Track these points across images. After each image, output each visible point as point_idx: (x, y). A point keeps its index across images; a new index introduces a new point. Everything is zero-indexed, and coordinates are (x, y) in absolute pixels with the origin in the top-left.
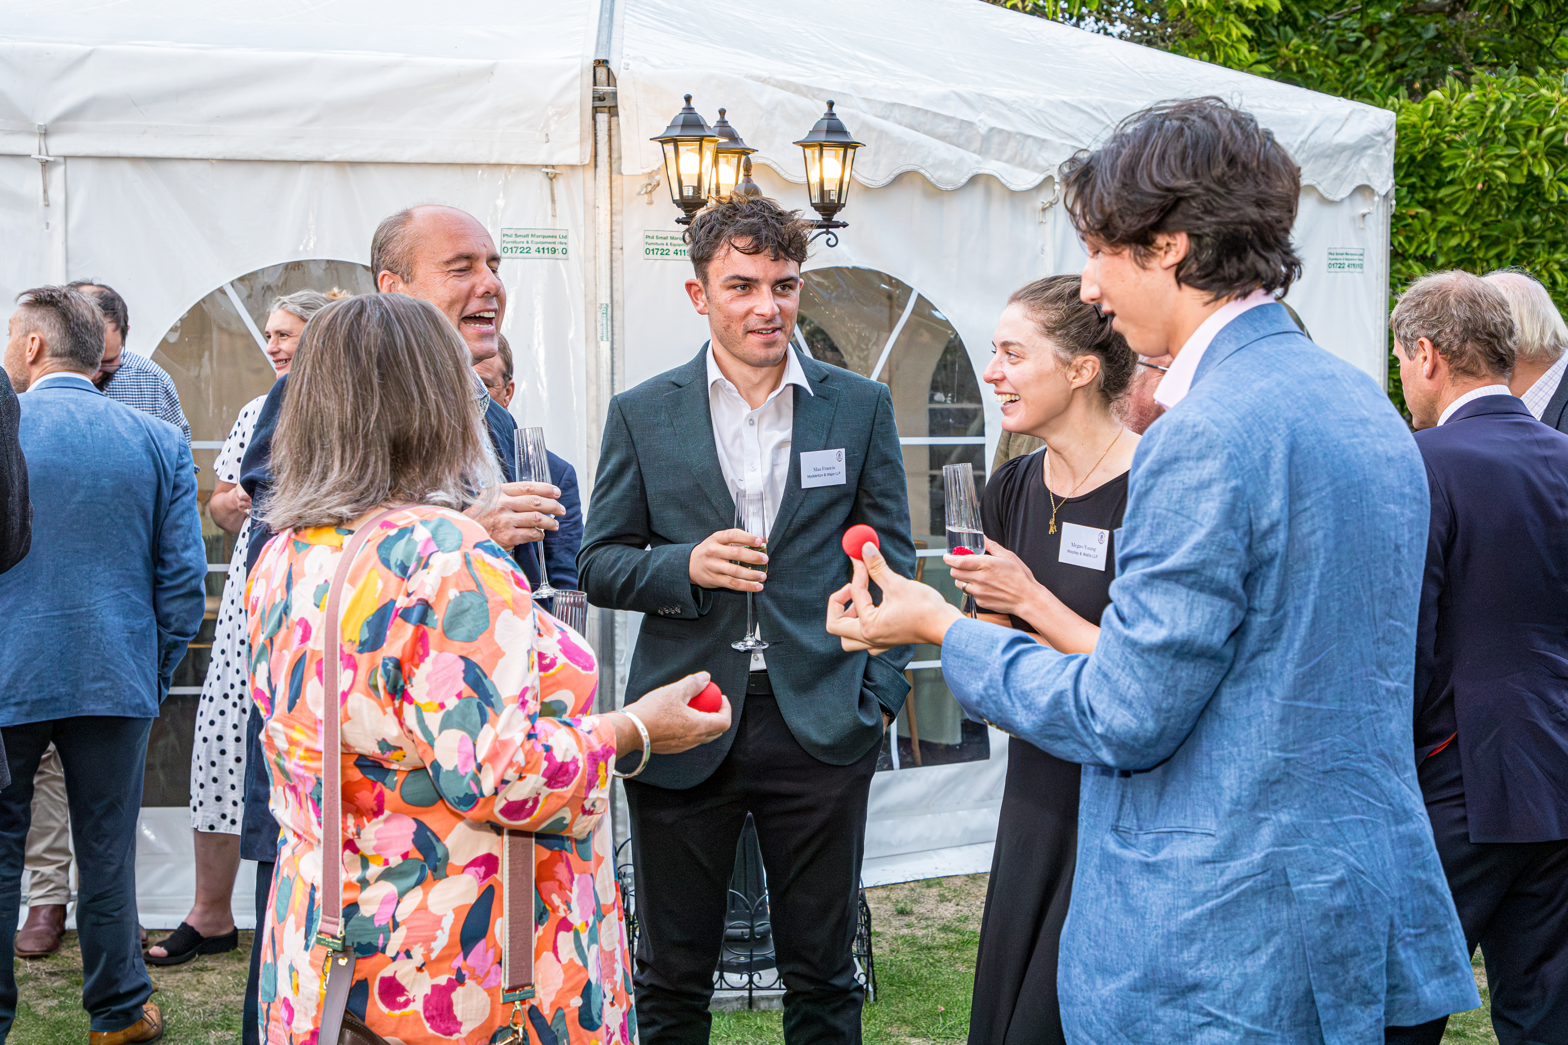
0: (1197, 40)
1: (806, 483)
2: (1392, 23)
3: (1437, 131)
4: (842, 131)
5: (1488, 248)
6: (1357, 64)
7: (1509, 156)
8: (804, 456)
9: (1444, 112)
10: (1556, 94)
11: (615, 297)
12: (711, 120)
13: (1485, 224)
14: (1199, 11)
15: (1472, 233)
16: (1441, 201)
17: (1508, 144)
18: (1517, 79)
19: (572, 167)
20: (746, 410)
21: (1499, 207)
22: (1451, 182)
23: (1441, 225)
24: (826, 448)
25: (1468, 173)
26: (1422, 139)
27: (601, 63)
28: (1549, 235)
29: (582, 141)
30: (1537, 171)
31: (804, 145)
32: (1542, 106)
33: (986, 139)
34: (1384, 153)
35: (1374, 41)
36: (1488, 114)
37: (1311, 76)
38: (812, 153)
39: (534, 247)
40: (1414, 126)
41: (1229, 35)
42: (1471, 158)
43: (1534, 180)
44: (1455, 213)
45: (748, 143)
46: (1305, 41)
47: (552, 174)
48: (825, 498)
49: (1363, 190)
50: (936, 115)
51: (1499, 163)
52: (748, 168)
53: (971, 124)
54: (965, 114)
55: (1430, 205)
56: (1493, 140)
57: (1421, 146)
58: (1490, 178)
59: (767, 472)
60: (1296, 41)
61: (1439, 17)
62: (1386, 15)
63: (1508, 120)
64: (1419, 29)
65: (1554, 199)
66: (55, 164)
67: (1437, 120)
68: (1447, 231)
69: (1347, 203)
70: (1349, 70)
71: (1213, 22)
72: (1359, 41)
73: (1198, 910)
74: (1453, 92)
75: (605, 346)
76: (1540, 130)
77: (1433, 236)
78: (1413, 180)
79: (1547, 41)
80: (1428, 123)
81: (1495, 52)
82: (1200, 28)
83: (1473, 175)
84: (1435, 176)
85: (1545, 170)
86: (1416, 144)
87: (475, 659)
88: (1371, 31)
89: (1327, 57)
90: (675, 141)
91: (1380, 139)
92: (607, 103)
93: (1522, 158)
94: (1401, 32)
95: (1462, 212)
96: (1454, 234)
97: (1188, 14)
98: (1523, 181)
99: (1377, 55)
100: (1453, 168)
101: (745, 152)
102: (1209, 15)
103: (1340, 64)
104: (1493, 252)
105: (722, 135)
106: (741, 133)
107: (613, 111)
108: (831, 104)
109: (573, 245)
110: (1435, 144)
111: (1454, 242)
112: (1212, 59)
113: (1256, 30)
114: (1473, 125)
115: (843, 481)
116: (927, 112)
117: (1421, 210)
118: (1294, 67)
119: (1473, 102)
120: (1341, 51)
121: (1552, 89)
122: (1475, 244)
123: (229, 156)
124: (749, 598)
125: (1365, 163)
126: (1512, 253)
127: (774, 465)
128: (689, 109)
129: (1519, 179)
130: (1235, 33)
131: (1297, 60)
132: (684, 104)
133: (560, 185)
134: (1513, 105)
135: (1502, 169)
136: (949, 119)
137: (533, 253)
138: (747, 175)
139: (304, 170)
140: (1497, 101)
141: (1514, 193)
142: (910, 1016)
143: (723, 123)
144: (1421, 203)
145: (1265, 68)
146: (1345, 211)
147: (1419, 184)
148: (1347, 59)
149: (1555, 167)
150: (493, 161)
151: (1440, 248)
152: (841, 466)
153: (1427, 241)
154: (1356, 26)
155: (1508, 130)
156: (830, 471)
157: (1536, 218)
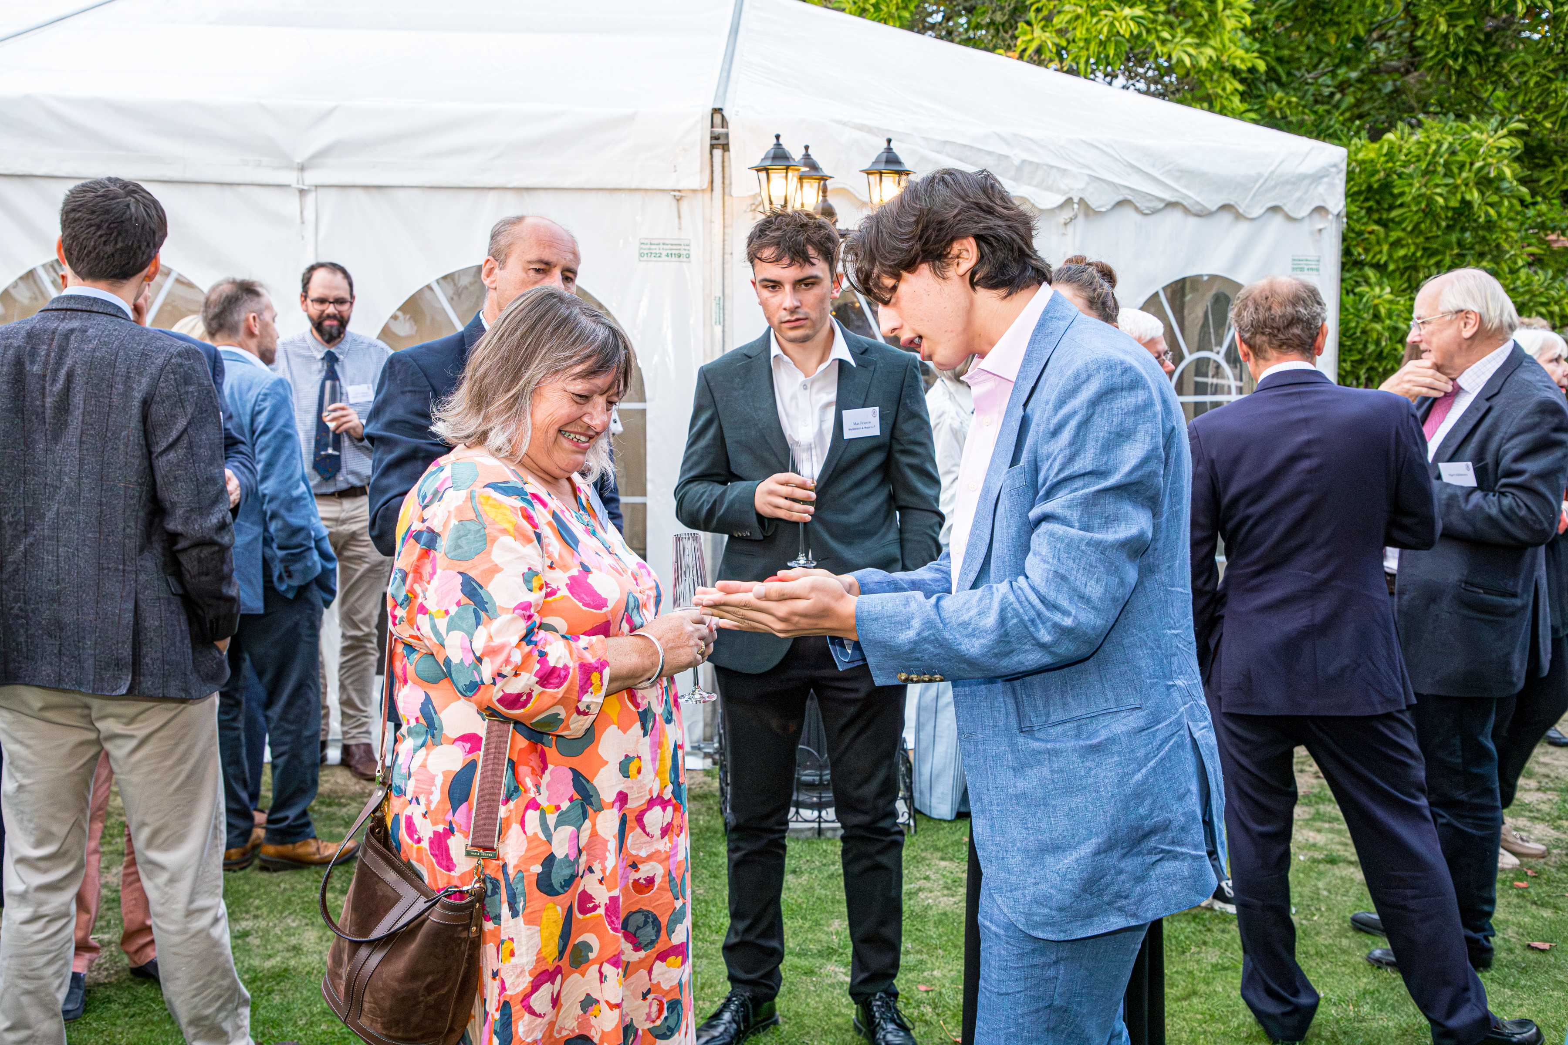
0: (1199, 93)
1: (847, 435)
2: (1360, 80)
3: (1390, 165)
4: (897, 161)
5: (1430, 256)
6: (1328, 112)
7: (1446, 185)
8: (845, 413)
9: (1395, 150)
10: (1484, 137)
11: (727, 291)
12: (797, 154)
13: (1427, 239)
14: (1200, 70)
15: (1417, 246)
16: (1392, 220)
17: (1445, 175)
18: (1454, 124)
19: (694, 191)
20: (801, 378)
21: (1438, 226)
22: (1402, 205)
23: (1391, 239)
24: (864, 406)
25: (1414, 199)
26: (1378, 172)
27: (717, 111)
28: (1477, 247)
29: (701, 171)
30: (1468, 197)
31: (869, 173)
32: (1473, 146)
33: (1019, 169)
34: (1337, 181)
35: (1344, 95)
36: (1431, 151)
37: (1291, 122)
38: (874, 179)
39: (664, 253)
40: (1372, 161)
41: (1224, 89)
42: (1416, 187)
43: (1466, 204)
44: (1404, 230)
45: (826, 171)
46: (1287, 94)
47: (678, 196)
48: (864, 446)
49: (1320, 210)
50: (979, 150)
51: (1438, 190)
52: (825, 191)
53: (1007, 157)
54: (1003, 150)
55: (1384, 223)
56: (1434, 172)
57: (1376, 177)
58: (1430, 201)
59: (816, 429)
60: (1279, 94)
61: (1396, 76)
62: (1354, 75)
63: (1446, 156)
64: (1379, 85)
65: (1482, 220)
66: (308, 191)
67: (1390, 156)
68: (1397, 244)
69: (1307, 221)
70: (1321, 117)
71: (1211, 80)
72: (1332, 94)
73: (1144, 771)
74: (1402, 132)
75: (718, 329)
76: (1472, 164)
77: (1385, 248)
78: (1371, 203)
79: (1485, 95)
80: (1383, 159)
81: (1440, 104)
82: (1202, 84)
83: (1417, 199)
84: (1390, 200)
85: (1474, 196)
86: (1373, 175)
87: (472, 574)
88: (1342, 87)
89: (1304, 107)
90: (767, 170)
91: (1334, 170)
92: (721, 141)
93: (1457, 187)
94: (1365, 87)
95: (1409, 229)
96: (1403, 246)
97: (1192, 73)
98: (1457, 205)
99: (1344, 106)
100: (1402, 194)
101: (824, 178)
102: (1208, 73)
103: (1315, 112)
104: (1432, 261)
105: (805, 165)
106: (821, 164)
107: (725, 148)
108: (889, 141)
109: (694, 251)
110: (1388, 175)
111: (1402, 252)
112: (1211, 109)
113: (1249, 86)
114: (1418, 161)
115: (877, 432)
116: (972, 148)
117: (1376, 227)
118: (1278, 114)
119: (1419, 142)
120: (1316, 102)
121: (1481, 132)
122: (1419, 254)
123: (435, 184)
124: (801, 526)
125: (1321, 189)
126: (1448, 260)
127: (821, 421)
128: (778, 145)
129: (1454, 203)
130: (1229, 88)
131: (1281, 109)
132: (774, 141)
133: (684, 204)
134: (1451, 144)
135: (1441, 195)
136: (990, 153)
137: (664, 258)
138: (824, 196)
139: (492, 195)
140: (1438, 141)
141: (1450, 214)
142: (941, 844)
143: (807, 156)
144: (1378, 222)
145: (1253, 115)
146: (1306, 226)
147: (1375, 207)
148: (1321, 108)
149: (1482, 193)
150: (634, 186)
151: (1390, 256)
152: (876, 421)
153: (1381, 252)
154: (1329, 82)
155: (1446, 165)
156: (866, 425)
157: (1467, 235)
